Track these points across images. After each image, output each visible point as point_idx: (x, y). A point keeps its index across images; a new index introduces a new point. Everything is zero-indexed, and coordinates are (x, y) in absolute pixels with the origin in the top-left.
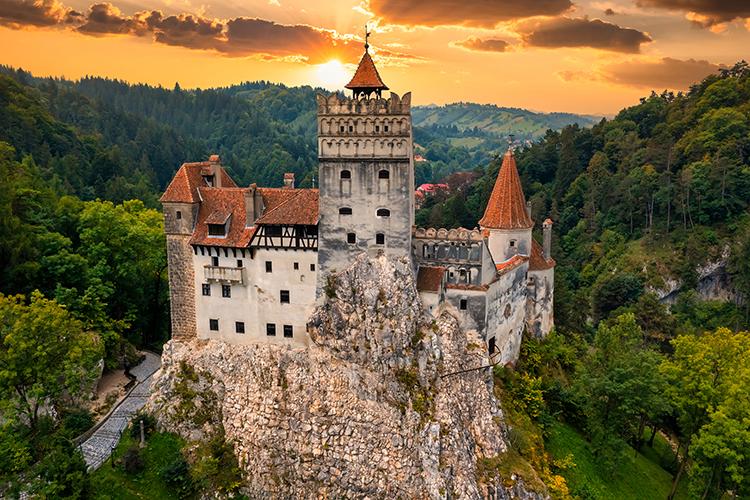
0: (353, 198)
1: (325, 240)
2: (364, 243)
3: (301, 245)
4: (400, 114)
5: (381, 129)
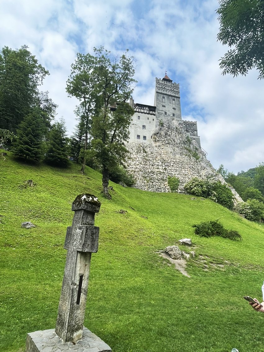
0: (166, 103)
1: (158, 112)
2: (169, 115)
3: (150, 113)
4: (177, 87)
5: (172, 90)
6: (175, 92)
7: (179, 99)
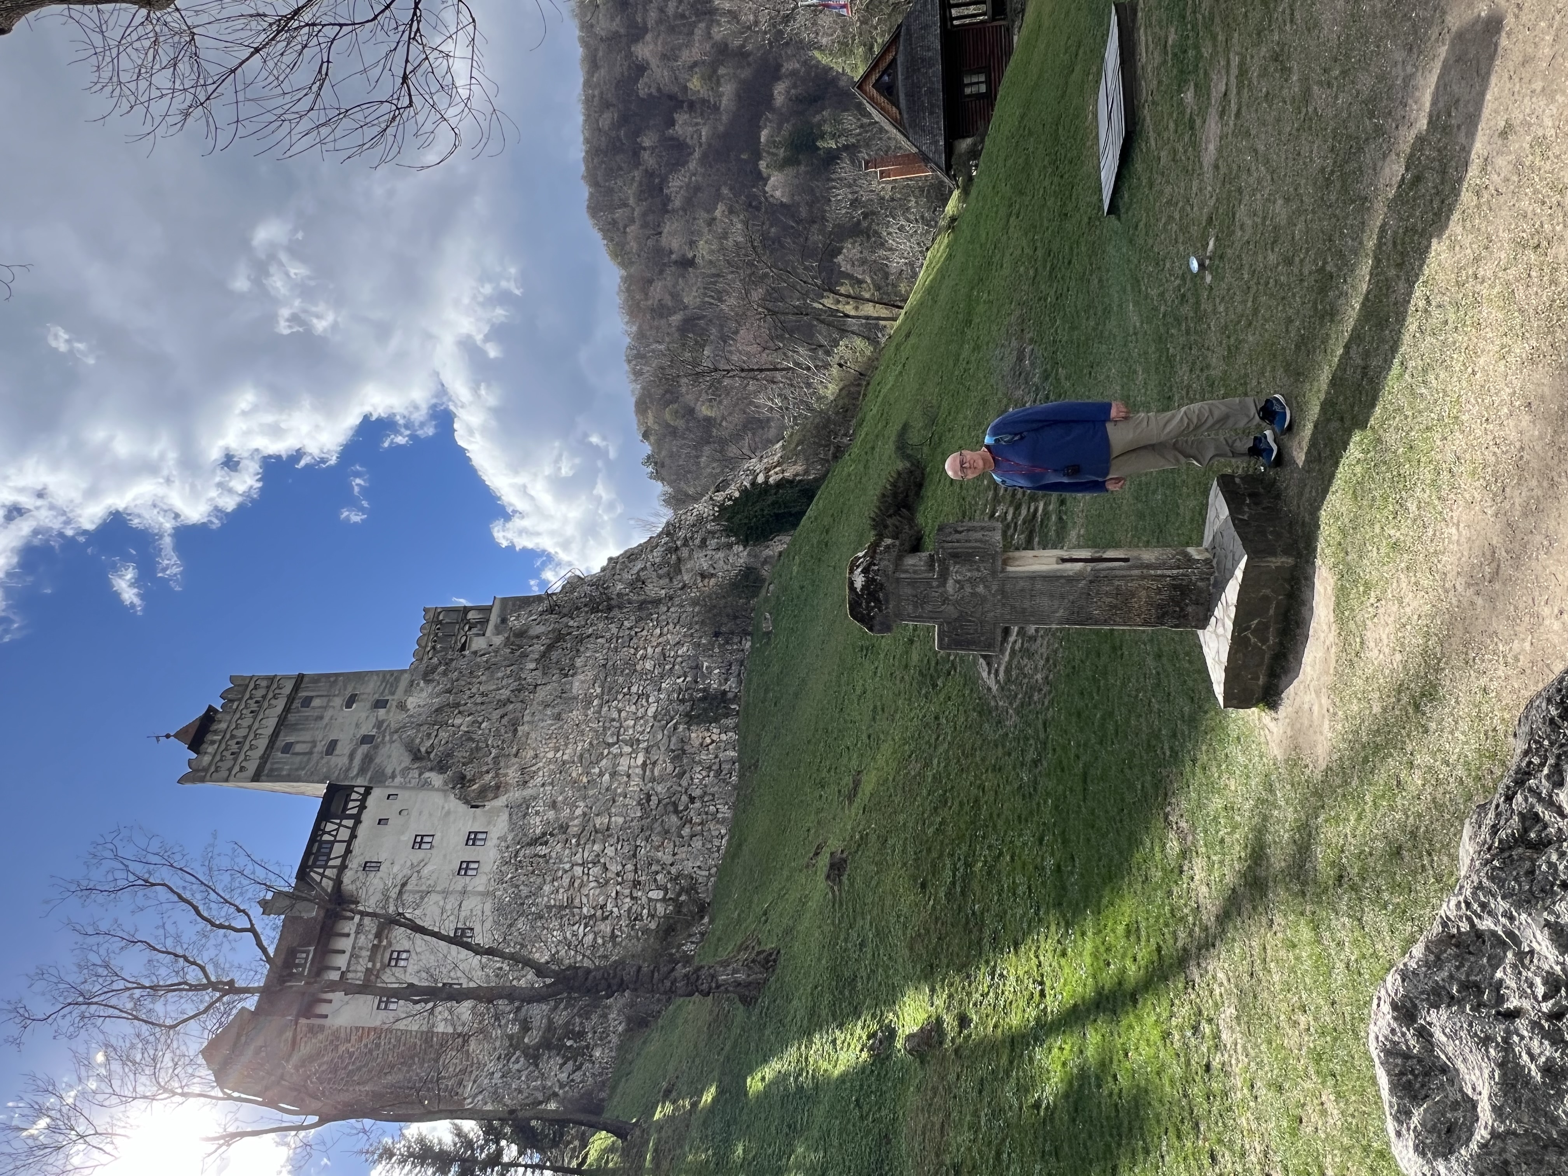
0: (319, 739)
1: (357, 775)
2: (379, 724)
3: (355, 811)
4: (247, 686)
5: (254, 707)
6: (270, 695)
7: (306, 680)
